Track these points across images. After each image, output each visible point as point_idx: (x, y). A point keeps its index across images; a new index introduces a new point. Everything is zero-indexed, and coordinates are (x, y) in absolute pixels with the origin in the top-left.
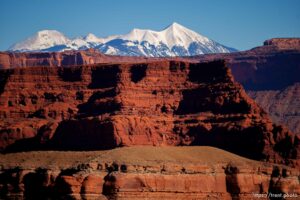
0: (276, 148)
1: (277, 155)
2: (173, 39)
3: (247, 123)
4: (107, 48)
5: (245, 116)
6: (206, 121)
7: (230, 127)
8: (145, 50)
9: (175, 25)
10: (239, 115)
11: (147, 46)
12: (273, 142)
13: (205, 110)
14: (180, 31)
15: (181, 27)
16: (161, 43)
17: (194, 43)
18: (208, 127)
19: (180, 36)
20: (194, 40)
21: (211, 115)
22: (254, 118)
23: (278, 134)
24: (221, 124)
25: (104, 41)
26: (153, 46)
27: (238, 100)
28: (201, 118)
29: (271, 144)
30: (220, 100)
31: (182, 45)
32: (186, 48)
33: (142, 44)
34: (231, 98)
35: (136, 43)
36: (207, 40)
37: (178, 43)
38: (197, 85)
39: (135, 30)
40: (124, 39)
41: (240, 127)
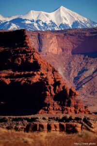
0: (56, 98)
1: (55, 103)
2: (60, 18)
3: (36, 79)
4: (10, 25)
5: (35, 73)
6: (6, 77)
7: (23, 82)
8: (39, 27)
9: (62, 8)
10: (31, 72)
11: (41, 23)
12: (53, 94)
13: (7, 69)
14: (66, 12)
15: (66, 9)
16: (51, 21)
17: (76, 22)
18: (8, 81)
19: (66, 16)
20: (76, 19)
21: (11, 72)
22: (42, 74)
23: (57, 88)
24: (17, 79)
25: (8, 20)
26: (45, 24)
27: (32, 61)
28: (3, 75)
29: (51, 95)
30: (19, 61)
31: (67, 23)
32: (70, 26)
33: (37, 22)
34: (27, 59)
35: (33, 21)
36: (86, 19)
37: (64, 22)
38: (3, 49)
39: (32, 11)
40: (23, 18)
41: (30, 82)
